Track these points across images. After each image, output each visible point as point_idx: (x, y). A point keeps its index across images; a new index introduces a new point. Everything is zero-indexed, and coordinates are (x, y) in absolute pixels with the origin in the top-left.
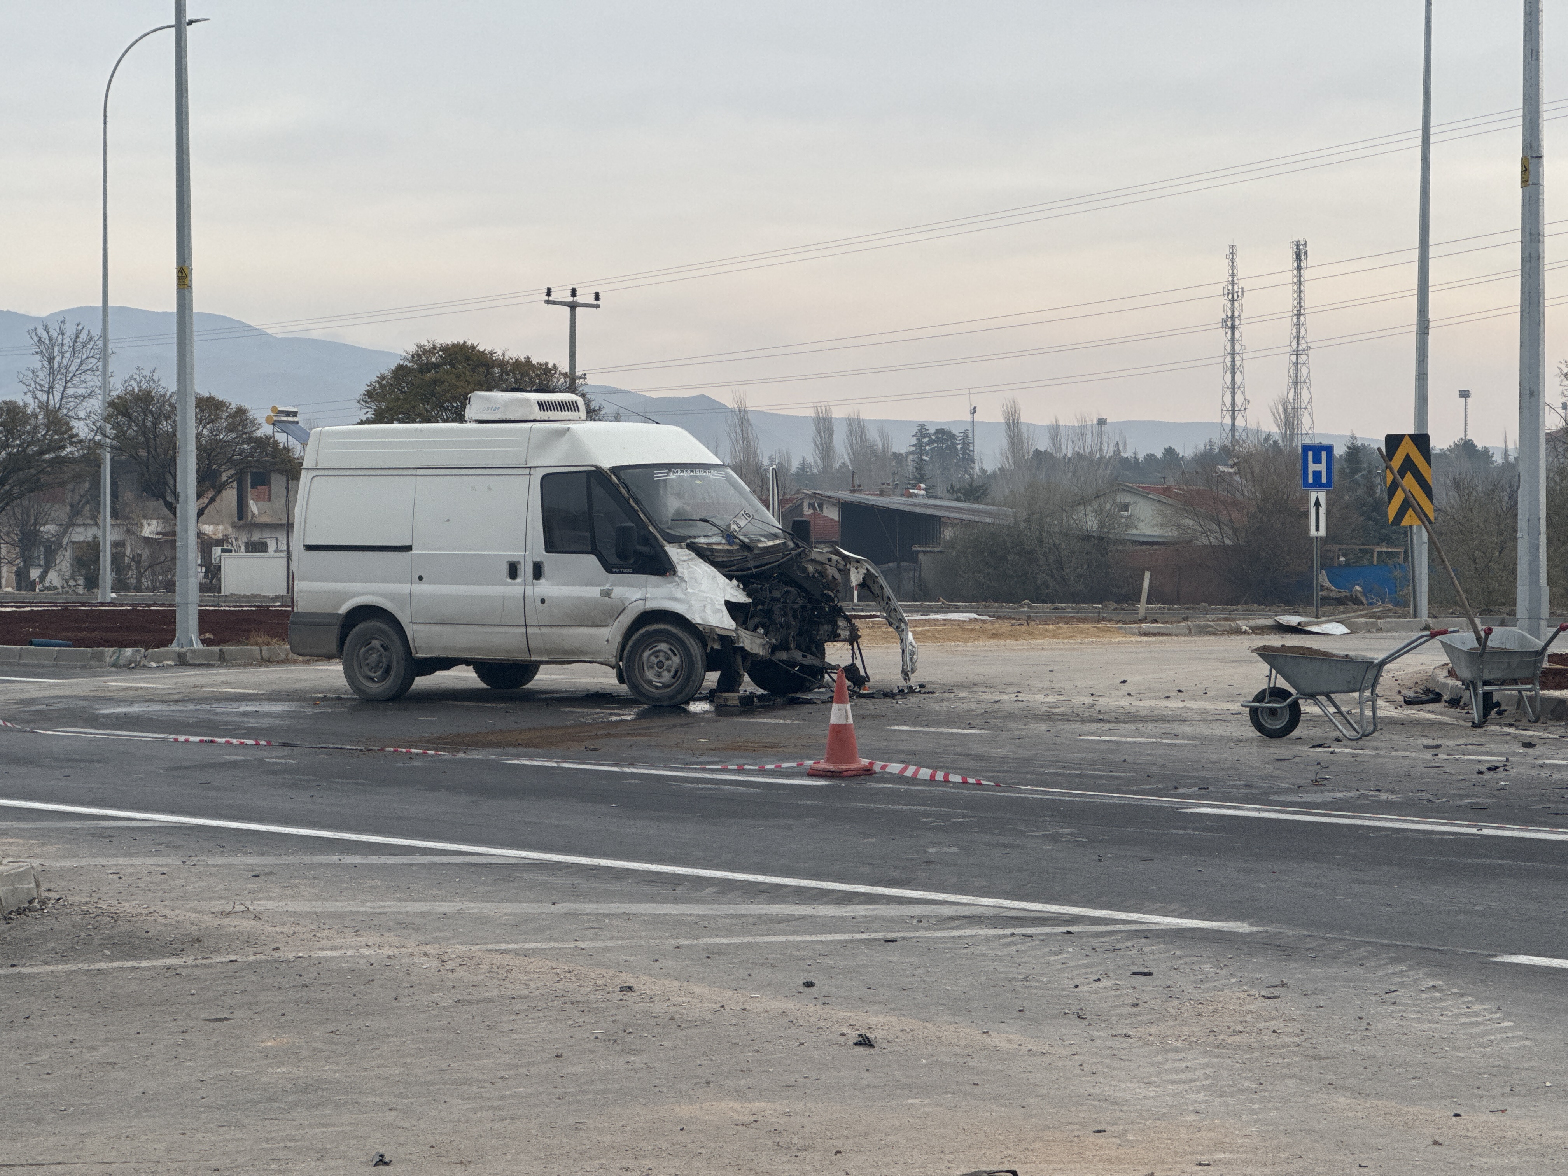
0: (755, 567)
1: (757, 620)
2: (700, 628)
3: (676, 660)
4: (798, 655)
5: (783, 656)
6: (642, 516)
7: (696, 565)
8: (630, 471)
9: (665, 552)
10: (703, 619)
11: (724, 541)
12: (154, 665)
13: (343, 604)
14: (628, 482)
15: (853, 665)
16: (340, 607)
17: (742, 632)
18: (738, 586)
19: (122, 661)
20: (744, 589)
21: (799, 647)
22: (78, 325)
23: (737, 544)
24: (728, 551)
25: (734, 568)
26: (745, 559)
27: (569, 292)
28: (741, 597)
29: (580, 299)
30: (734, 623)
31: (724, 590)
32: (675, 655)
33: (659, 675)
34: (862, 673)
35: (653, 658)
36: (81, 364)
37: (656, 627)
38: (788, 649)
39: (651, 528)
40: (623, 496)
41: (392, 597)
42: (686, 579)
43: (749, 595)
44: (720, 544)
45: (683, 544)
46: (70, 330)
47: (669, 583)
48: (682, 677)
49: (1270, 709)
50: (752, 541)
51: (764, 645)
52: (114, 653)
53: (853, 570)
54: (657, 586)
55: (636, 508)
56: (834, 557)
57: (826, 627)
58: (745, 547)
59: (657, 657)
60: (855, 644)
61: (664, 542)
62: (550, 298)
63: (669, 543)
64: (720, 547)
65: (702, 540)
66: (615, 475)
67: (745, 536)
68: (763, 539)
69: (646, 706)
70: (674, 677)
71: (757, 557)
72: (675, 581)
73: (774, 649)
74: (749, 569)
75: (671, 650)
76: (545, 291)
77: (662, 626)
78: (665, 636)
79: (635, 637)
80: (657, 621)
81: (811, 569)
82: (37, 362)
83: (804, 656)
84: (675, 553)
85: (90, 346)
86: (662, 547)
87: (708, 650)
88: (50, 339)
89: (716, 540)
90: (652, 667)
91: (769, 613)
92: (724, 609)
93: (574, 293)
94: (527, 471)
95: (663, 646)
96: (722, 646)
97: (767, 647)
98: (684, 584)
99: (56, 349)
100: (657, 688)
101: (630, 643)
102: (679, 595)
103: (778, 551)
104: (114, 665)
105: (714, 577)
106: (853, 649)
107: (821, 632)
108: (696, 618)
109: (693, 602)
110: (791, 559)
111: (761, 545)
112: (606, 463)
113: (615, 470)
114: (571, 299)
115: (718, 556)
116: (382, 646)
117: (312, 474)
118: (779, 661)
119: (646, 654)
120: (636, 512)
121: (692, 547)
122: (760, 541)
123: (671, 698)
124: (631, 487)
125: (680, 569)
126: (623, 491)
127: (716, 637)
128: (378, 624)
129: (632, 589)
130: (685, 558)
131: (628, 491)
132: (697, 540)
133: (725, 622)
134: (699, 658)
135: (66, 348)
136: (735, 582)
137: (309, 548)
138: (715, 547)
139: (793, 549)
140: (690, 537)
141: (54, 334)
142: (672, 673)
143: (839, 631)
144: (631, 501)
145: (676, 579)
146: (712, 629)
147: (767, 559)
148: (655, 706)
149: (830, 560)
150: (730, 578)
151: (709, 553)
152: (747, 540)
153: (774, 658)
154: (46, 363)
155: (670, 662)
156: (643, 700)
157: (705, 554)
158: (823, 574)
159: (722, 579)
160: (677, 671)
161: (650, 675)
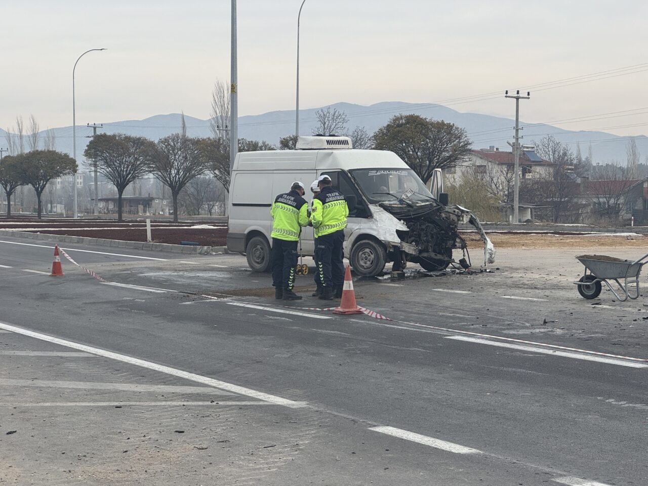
0: (413, 215)
1: (413, 238)
2: (383, 242)
3: (372, 256)
4: (433, 255)
5: (425, 255)
6: (360, 192)
7: (383, 214)
8: (357, 171)
9: (369, 208)
10: (384, 238)
11: (398, 203)
12: (214, 253)
13: (246, 229)
14: (355, 177)
15: (464, 259)
16: (245, 231)
17: (404, 244)
18: (404, 223)
19: (203, 252)
20: (406, 225)
21: (434, 251)
22: (335, 109)
23: (405, 204)
24: (400, 207)
25: (403, 215)
26: (409, 211)
27: (516, 92)
28: (404, 228)
29: (521, 95)
30: (400, 240)
31: (396, 225)
32: (372, 254)
33: (366, 263)
34: (468, 263)
35: (363, 255)
36: (336, 125)
37: (364, 241)
38: (428, 252)
39: (364, 198)
40: (352, 182)
41: (264, 226)
42: (377, 220)
43: (408, 227)
44: (396, 204)
45: (377, 204)
46: (332, 112)
47: (370, 222)
48: (375, 263)
49: (586, 285)
50: (413, 203)
51: (415, 250)
52: (200, 248)
53: (465, 216)
54: (365, 223)
55: (358, 188)
56: (457, 210)
57: (450, 242)
58: (409, 205)
59: (365, 255)
60: (465, 250)
61: (369, 204)
62: (507, 95)
63: (370, 204)
64: (396, 206)
65: (387, 202)
66: (350, 173)
67: (410, 200)
68: (419, 202)
69: (360, 277)
70: (371, 264)
71: (415, 210)
72: (373, 221)
73: (421, 252)
74: (410, 215)
75: (370, 252)
76: (505, 92)
77: (367, 241)
78: (368, 246)
79: (356, 246)
80: (365, 239)
81: (443, 215)
82: (319, 124)
83: (436, 255)
84: (373, 208)
85: (340, 117)
86: (367, 205)
87: (387, 252)
88: (324, 115)
89: (394, 203)
90: (363, 259)
91: (419, 236)
92: (396, 233)
93: (518, 92)
94: (315, 171)
95: (367, 250)
96: (394, 250)
97: (417, 250)
98: (376, 222)
99: (326, 119)
100: (365, 269)
101: (354, 248)
102: (375, 227)
103: (427, 208)
104: (200, 253)
105: (391, 219)
106: (464, 252)
107: (448, 244)
108: (381, 238)
109: (380, 230)
110: (433, 211)
111: (418, 205)
112: (346, 169)
113: (350, 171)
114: (517, 95)
115: (394, 210)
116: (261, 248)
117: (236, 172)
118: (423, 257)
119: (360, 253)
120: (357, 189)
121: (382, 206)
122: (418, 203)
123: (370, 273)
124: (356, 178)
125: (375, 216)
126: (353, 181)
127: (391, 246)
128: (259, 238)
129: (355, 224)
130: (378, 210)
131: (355, 180)
132: (384, 203)
133: (396, 240)
134: (382, 255)
135: (330, 118)
136: (402, 221)
137: (234, 205)
138: (393, 205)
139: (435, 207)
140: (380, 201)
141: (325, 113)
142: (371, 262)
143: (456, 244)
144: (356, 185)
145: (373, 220)
146: (389, 242)
147: (421, 211)
148: (364, 277)
149: (454, 211)
150: (400, 220)
151: (390, 208)
152: (410, 203)
153: (420, 256)
154: (322, 125)
155: (370, 257)
156: (359, 274)
157: (388, 209)
158: (448, 218)
159: (395, 220)
160: (372, 261)
161: (362, 263)
